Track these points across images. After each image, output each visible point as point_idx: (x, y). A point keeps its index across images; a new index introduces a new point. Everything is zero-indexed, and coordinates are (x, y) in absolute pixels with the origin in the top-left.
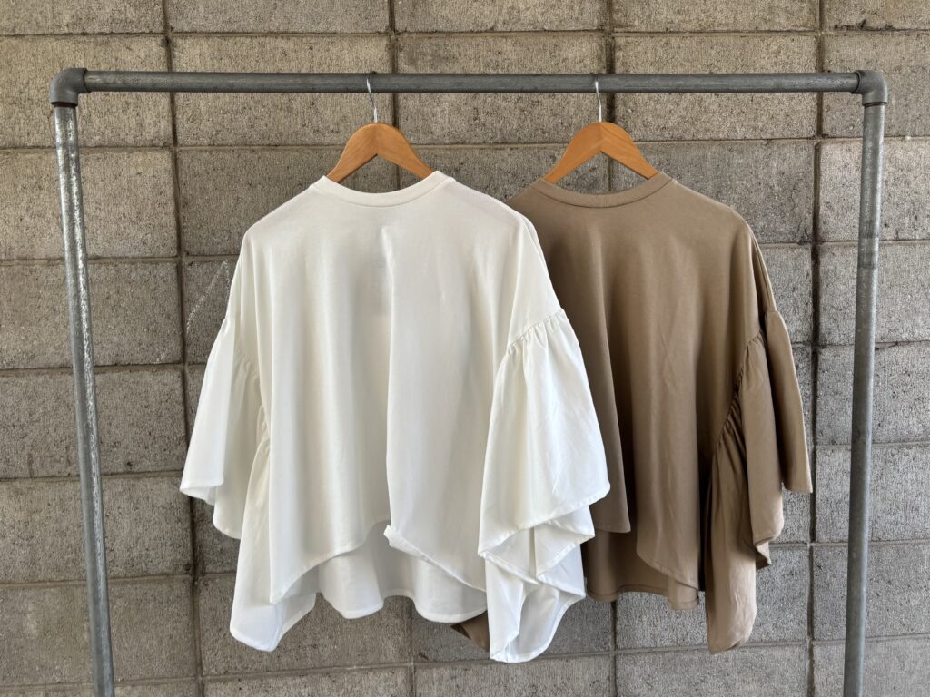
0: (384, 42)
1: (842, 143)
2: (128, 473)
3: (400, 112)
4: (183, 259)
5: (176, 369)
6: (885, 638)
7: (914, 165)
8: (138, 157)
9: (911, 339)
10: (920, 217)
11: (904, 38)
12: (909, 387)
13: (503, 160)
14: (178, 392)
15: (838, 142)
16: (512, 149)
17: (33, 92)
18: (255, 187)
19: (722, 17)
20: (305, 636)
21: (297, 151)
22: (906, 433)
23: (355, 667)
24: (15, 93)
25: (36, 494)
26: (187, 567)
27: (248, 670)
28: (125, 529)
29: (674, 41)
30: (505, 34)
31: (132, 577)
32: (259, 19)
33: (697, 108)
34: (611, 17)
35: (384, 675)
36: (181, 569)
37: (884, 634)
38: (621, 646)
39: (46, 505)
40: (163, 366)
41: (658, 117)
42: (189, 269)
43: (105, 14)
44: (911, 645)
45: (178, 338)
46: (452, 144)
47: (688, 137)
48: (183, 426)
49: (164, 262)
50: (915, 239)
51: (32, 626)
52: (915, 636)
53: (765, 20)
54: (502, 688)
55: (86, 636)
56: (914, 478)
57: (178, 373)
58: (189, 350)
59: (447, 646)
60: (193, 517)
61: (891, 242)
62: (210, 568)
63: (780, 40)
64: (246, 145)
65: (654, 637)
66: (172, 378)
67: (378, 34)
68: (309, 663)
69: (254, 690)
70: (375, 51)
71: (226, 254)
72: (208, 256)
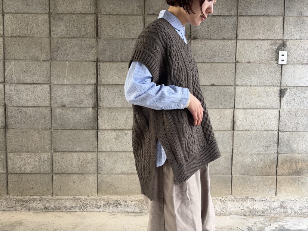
0: (48, 15)
3: (51, 30)
4: (5, 60)
5: (3, 84)
14: (3, 89)
16: (75, 39)
18: (20, 45)
19: (122, 11)
20: (29, 144)
21: (29, 38)
23: (40, 152)
26: (4, 127)
27: (17, 151)
29: (111, 16)
30: (74, 14)
32: (22, 10)
33: (116, 31)
34: (97, 10)
35: (46, 154)
36: (3, 127)
38: (99, 151)
41: (108, 33)
42: (6, 62)
45: (3, 77)
46: (62, 37)
47: (114, 37)
48: (4, 96)
53: (132, 12)
58: (6, 80)
59: (60, 148)
60: (6, 116)
62: (9, 127)
63: (135, 16)
64: (19, 36)
65: (106, 149)
66: (1, 86)
67: (47, 13)
68: (30, 150)
69: (18, 155)
70: (46, 17)
71: (14, 60)
72: (9, 60)
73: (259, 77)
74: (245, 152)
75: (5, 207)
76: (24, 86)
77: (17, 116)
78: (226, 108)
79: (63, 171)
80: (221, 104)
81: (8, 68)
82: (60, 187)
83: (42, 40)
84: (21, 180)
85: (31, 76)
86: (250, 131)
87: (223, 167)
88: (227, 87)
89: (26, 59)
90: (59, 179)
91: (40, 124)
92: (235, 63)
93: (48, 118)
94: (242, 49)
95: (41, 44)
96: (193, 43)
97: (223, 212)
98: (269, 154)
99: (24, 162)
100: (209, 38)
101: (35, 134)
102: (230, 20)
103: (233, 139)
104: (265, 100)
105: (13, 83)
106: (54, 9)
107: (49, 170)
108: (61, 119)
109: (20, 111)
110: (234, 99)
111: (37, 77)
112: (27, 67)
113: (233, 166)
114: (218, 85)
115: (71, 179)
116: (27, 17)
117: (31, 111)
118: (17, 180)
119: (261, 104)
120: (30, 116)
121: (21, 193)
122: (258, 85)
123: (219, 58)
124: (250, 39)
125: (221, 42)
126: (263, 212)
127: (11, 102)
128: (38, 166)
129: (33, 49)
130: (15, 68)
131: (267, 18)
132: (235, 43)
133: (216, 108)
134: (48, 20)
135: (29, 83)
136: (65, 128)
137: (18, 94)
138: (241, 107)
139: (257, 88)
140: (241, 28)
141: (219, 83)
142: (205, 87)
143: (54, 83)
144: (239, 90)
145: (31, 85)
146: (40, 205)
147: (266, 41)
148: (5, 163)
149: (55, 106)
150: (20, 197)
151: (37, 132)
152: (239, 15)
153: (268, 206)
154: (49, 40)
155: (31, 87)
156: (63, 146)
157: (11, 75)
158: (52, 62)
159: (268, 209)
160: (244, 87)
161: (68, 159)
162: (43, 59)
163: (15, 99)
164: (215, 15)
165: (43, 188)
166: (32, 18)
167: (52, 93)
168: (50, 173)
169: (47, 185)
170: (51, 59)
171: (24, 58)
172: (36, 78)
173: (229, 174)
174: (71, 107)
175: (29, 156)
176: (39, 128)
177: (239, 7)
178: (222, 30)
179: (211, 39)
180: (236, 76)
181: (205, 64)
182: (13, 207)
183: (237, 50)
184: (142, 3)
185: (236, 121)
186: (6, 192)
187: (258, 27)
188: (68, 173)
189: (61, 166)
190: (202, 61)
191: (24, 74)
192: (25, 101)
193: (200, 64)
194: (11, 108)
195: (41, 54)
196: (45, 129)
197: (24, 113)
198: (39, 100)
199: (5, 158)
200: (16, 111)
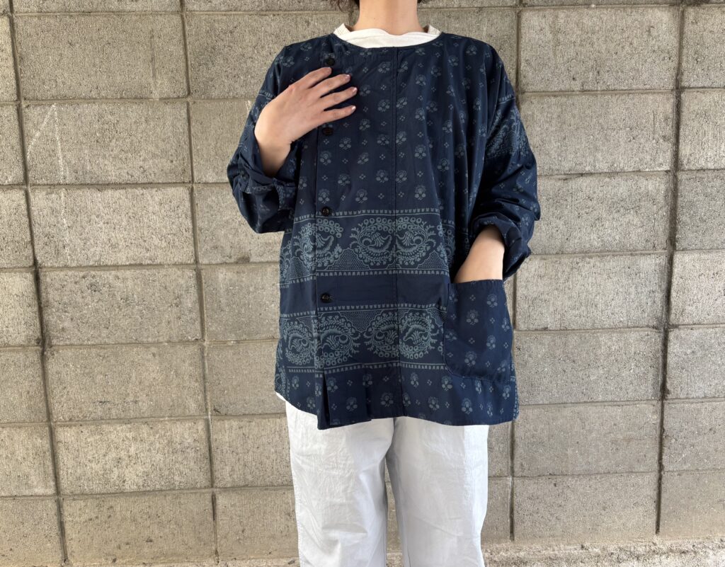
1: (539, 10)
4: (23, 103)
5: (20, 189)
6: (570, 405)
7: (597, 28)
9: (593, 171)
10: (602, 72)
12: (591, 209)
13: (267, 24)
14: (24, 207)
15: (534, 10)
16: (274, 15)
18: (75, 45)
20: (128, 394)
21: (105, 16)
22: (588, 246)
23: (167, 418)
26: (38, 341)
27: (87, 418)
35: (188, 424)
36: (33, 342)
37: (569, 401)
40: (11, 186)
42: (27, 110)
44: (592, 411)
45: (21, 165)
46: (228, 11)
48: (28, 234)
49: (7, 105)
50: (597, 91)
52: (593, 404)
54: (277, 436)
56: (594, 281)
57: (23, 192)
58: (30, 175)
59: (234, 404)
60: (40, 303)
61: (577, 93)
62: (54, 342)
64: (67, 12)
66: (18, 196)
68: (132, 414)
69: (92, 433)
71: (54, 99)
72: (40, 102)
76: (99, 194)
79: (250, 477)
81: (38, 130)
82: (243, 531)
83: (152, 23)
84: (110, 517)
85: (123, 156)
89: (99, 94)
90: (238, 504)
91: (163, 324)
93: (190, 305)
95: (152, 37)
96: (691, 18)
99: (114, 455)
101: (148, 360)
105: (59, 184)
107: (202, 480)
108: (234, 306)
109: (91, 285)
111: (144, 160)
112: (106, 126)
115: (278, 502)
117: (130, 283)
118: (94, 516)
120: (127, 299)
121: (109, 557)
127: (58, 253)
128: (162, 465)
129: (124, 58)
130: (62, 132)
135: (116, 184)
136: (249, 334)
137: (78, 225)
143: (204, 180)
145: (123, 192)
148: (49, 463)
149: (214, 262)
151: (154, 355)
154: (180, 28)
155: (123, 198)
156: (247, 398)
157: (50, 155)
158: (194, 103)
161: (264, 440)
162: (161, 93)
163: (71, 241)
165: (186, 539)
167: (199, 215)
168: (205, 487)
169: (197, 528)
170: (189, 93)
171: (94, 94)
172: (141, 163)
174: (267, 262)
175: (130, 435)
176: (161, 339)
186: (59, 556)
188: (266, 487)
189: (242, 463)
191: (95, 152)
192: (107, 247)
193: (715, 95)
194: (58, 273)
195: (154, 76)
196: (181, 342)
197: (105, 289)
198: (156, 241)
199: (48, 446)
200: (76, 283)
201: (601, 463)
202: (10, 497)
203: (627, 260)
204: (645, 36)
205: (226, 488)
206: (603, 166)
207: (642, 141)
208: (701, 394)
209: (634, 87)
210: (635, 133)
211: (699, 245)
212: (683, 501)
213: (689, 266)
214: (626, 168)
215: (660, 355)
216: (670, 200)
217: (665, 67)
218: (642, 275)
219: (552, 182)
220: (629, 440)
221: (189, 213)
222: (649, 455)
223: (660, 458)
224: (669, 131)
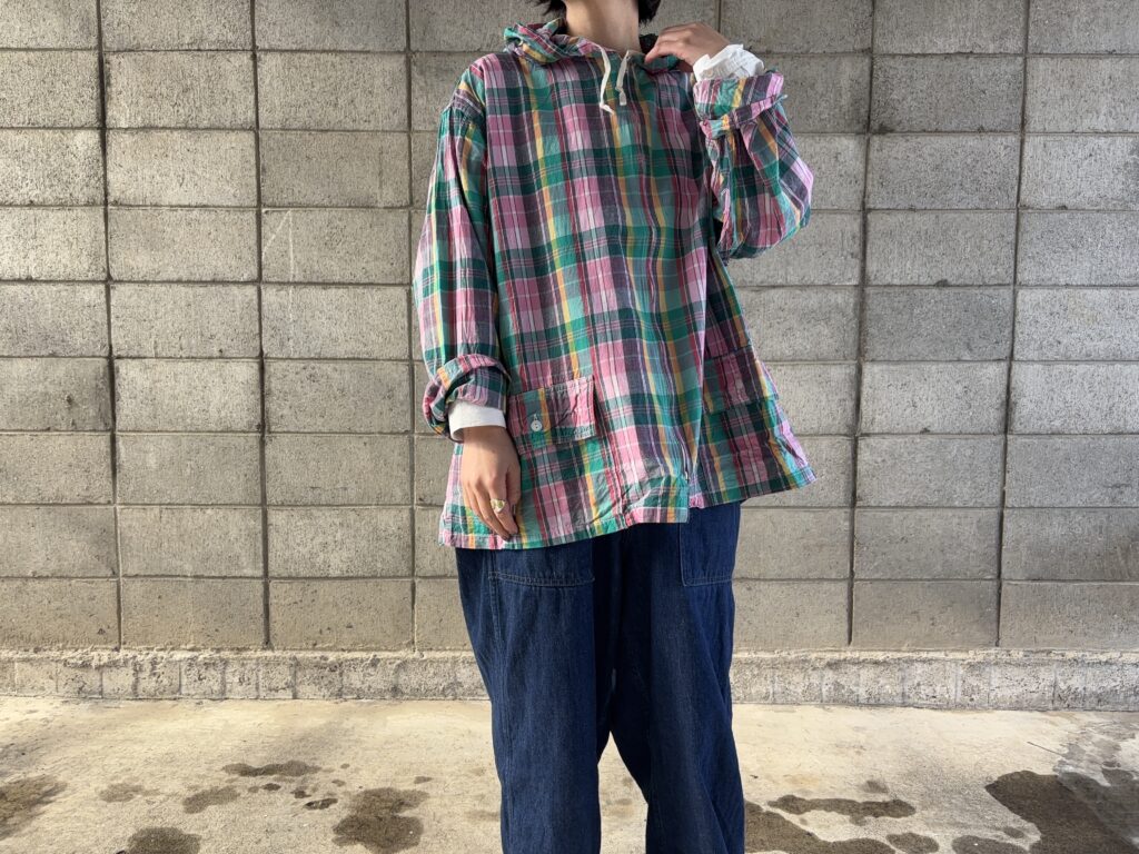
0: (403, 58)
2: (220, 358)
3: (413, 108)
4: (262, 209)
5: (254, 285)
8: (232, 136)
9: (784, 283)
11: (781, 59)
12: (782, 319)
14: (255, 302)
17: (164, 90)
18: (312, 159)
20: (338, 481)
22: (779, 353)
23: (373, 506)
24: (151, 90)
25: (158, 369)
26: (259, 426)
27: (298, 503)
28: (216, 397)
31: (221, 432)
32: (316, 40)
35: (393, 512)
36: (254, 428)
39: (163, 378)
40: (246, 283)
42: (265, 216)
43: (212, 37)
44: (785, 512)
45: (256, 265)
49: (248, 210)
51: (152, 462)
55: (188, 470)
57: (255, 288)
58: (264, 272)
59: (438, 494)
60: (263, 391)
62: (273, 428)
64: (307, 129)
66: (251, 291)
67: (399, 52)
68: (340, 501)
69: (302, 518)
70: (396, 64)
71: (290, 205)
72: (278, 207)
73: (1096, 258)
74: (1046, 503)
75: (261, 688)
76: (324, 292)
77: (299, 389)
78: (986, 361)
79: (449, 567)
80: (968, 345)
81: (273, 232)
83: (382, 141)
84: (313, 601)
85: (348, 257)
86: (1064, 434)
87: (972, 554)
88: (990, 291)
89: (330, 202)
90: (436, 594)
91: (376, 415)
92: (1018, 209)
94: (1040, 162)
95: (381, 153)
97: (972, 700)
98: (1125, 510)
99: (321, 540)
100: (934, 128)
101: (360, 449)
102: (1003, 67)
103: (1005, 463)
104: (1115, 332)
105: (289, 283)
106: (423, 40)
107: (404, 569)
109: (311, 376)
110: (1010, 329)
111: (367, 262)
112: (334, 231)
113: (1003, 551)
114: (960, 281)
116: (333, 65)
117: (347, 376)
118: (298, 599)
119: (1102, 345)
120: (343, 390)
121: (311, 642)
122: (1093, 282)
123: (963, 194)
124: (1067, 129)
125: (972, 142)
126: (1099, 701)
127: (282, 345)
129: (355, 171)
130: (295, 235)
131: (1122, 62)
132: (1019, 144)
133: (950, 361)
134: (404, 77)
135: (339, 283)
137: (303, 319)
138: (1034, 355)
139: (1088, 292)
140: (1039, 93)
141: (960, 276)
142: (916, 291)
144: (1027, 299)
145: (345, 290)
146: (378, 680)
147: (1119, 140)
148: (260, 545)
150: (310, 655)
151: (365, 444)
152: (1030, 51)
153: (1119, 679)
154: (406, 145)
155: (345, 296)
157: (283, 256)
159: (1118, 688)
160: (1046, 291)
162: (386, 202)
163: (295, 334)
164: (952, 52)
165: (384, 626)
166: (354, 68)
169: (396, 616)
170: (412, 203)
171: (326, 202)
172: (364, 265)
173: (989, 577)
175: (337, 521)
176: (373, 430)
177: (1032, 27)
178: (977, 100)
179: (936, 131)
180: (1021, 254)
181: (917, 216)
182: (289, 686)
183: (1025, 166)
184: (712, 14)
185: (1015, 403)
186: (262, 639)
187: (1093, 91)
190: (907, 207)
191: (323, 254)
192: (328, 341)
193: (901, 217)
194: (281, 363)
195: (381, 187)
196: (391, 433)
197: (323, 380)
198: (374, 337)
199: (260, 527)
200: (297, 373)
201: (794, 568)
202: (219, 577)
203: (817, 369)
204: (833, 161)
205: (425, 577)
206: (793, 279)
207: (832, 257)
208: (891, 502)
209: (823, 207)
210: (824, 249)
211: (887, 358)
212: (876, 611)
213: (877, 376)
214: (816, 282)
215: (850, 462)
216: (858, 312)
217: (852, 190)
218: (833, 384)
219: (745, 293)
220: (821, 546)
221: (406, 312)
222: (840, 562)
223: (852, 566)
224: (857, 248)
